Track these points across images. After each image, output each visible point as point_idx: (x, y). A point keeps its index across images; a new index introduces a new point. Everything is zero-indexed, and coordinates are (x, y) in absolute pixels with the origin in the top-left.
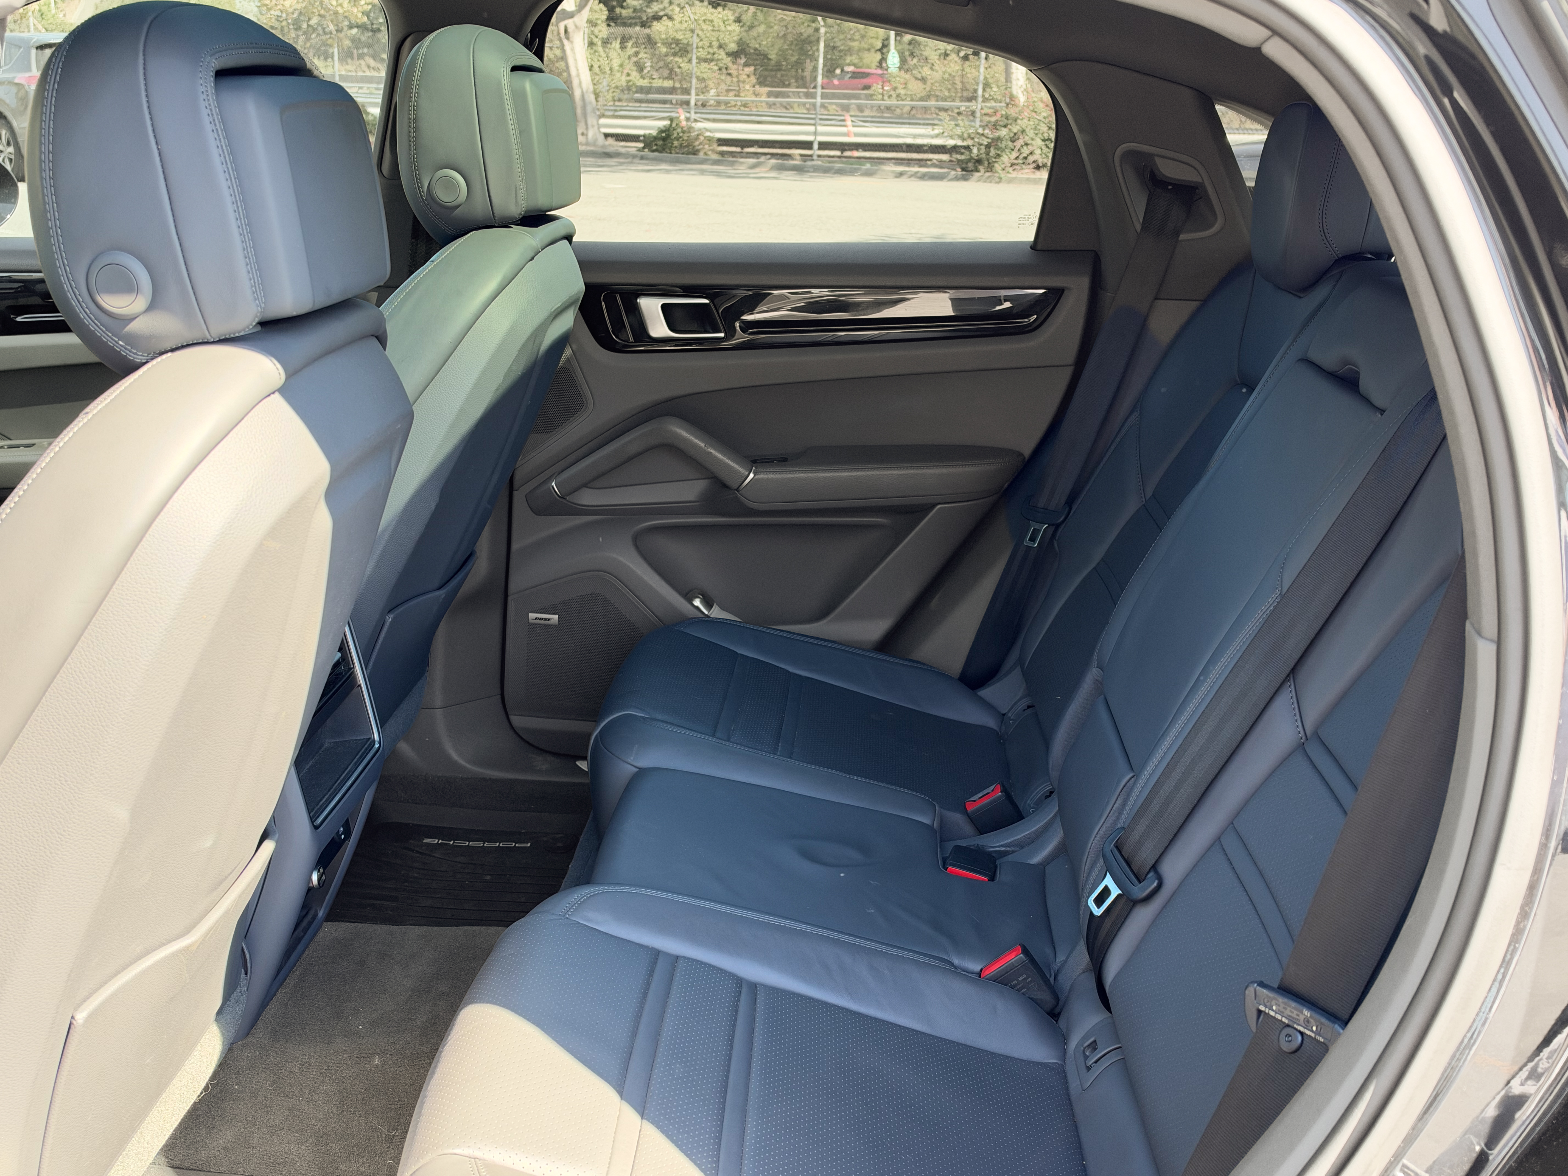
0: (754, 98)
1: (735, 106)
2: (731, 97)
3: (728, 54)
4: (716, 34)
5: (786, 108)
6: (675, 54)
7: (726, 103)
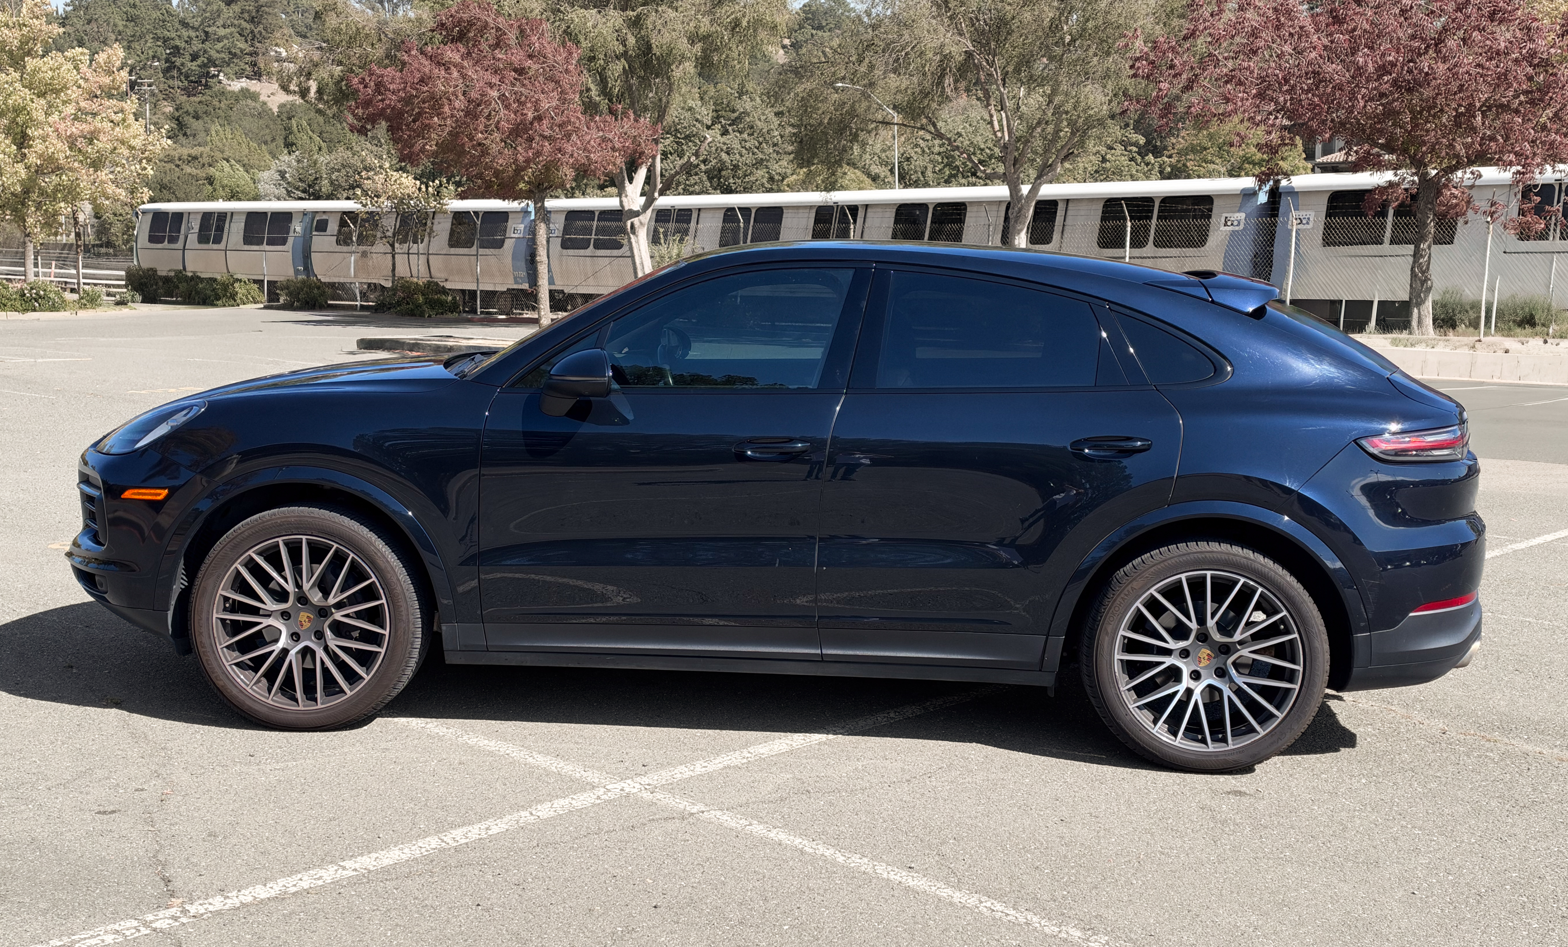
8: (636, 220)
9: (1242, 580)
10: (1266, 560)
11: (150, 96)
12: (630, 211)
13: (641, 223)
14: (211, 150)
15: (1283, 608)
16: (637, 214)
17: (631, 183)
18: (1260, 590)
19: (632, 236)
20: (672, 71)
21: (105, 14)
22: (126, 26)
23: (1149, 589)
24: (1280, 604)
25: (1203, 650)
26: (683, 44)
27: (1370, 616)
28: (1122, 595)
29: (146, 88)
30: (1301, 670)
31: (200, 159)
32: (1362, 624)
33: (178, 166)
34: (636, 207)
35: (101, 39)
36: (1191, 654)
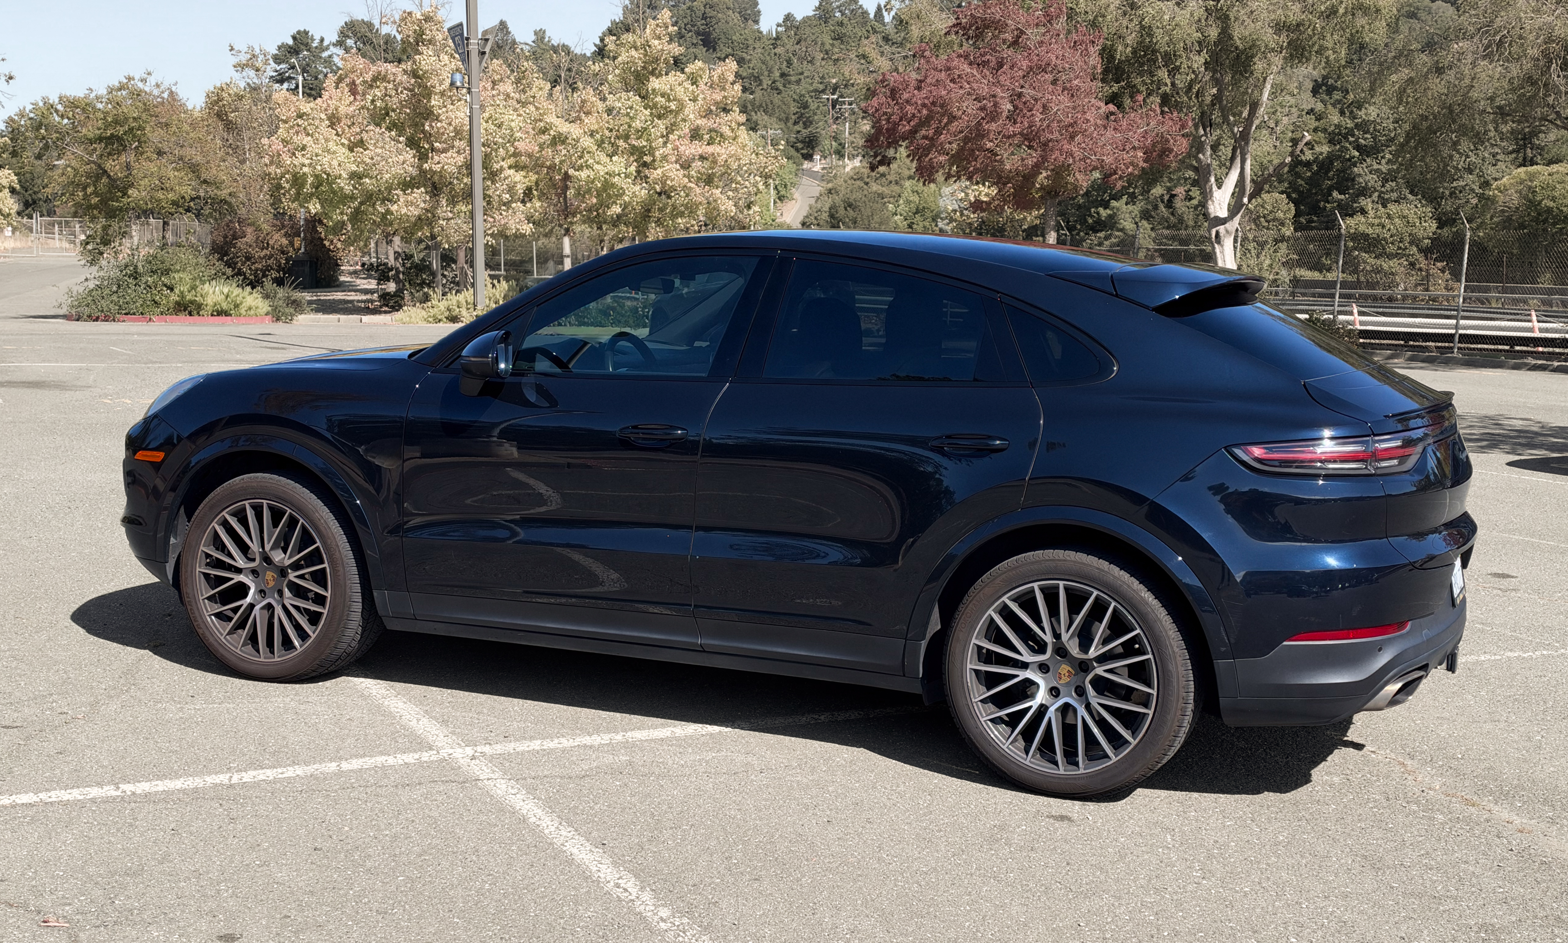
0: (1445, 292)
1: (1423, 300)
2: (1419, 291)
3: (1420, 250)
4: (1409, 229)
5: (1483, 303)
6: (1362, 249)
7: (1414, 298)
8: (1221, 229)
9: (1095, 593)
10: (1122, 572)
11: (850, 114)
12: (1216, 218)
13: (1227, 231)
14: (899, 167)
15: (1137, 626)
16: (1223, 221)
17: (1219, 188)
18: (1113, 604)
19: (1216, 246)
20: (1255, 64)
21: (813, 34)
22: (833, 45)
23: (1001, 597)
24: (1133, 621)
25: (1064, 666)
26: (1269, 37)
27: (1232, 641)
28: (974, 602)
29: (846, 106)
30: (1155, 694)
31: (888, 177)
32: (1223, 649)
33: (867, 184)
34: (1223, 213)
35: (809, 59)
36: (1051, 669)
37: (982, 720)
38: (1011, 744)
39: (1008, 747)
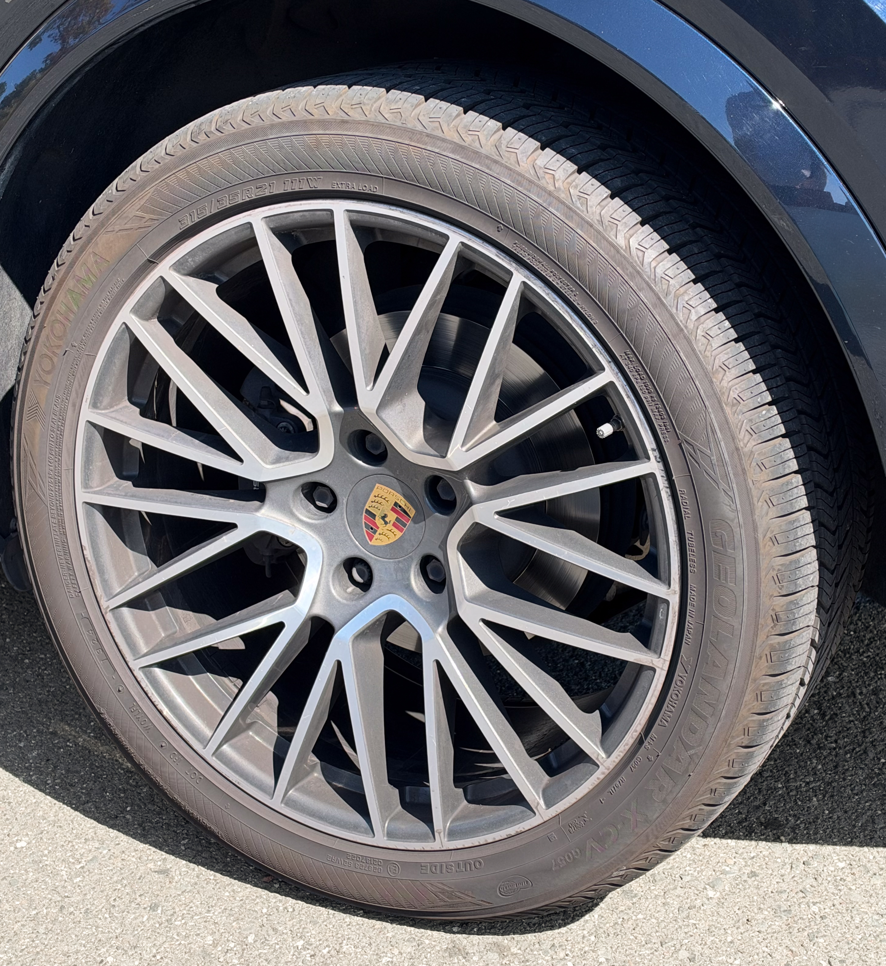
15: (603, 358)
23: (153, 262)
24: (590, 339)
36: (342, 500)
37: (136, 665)
38: (226, 739)
39: (217, 752)
